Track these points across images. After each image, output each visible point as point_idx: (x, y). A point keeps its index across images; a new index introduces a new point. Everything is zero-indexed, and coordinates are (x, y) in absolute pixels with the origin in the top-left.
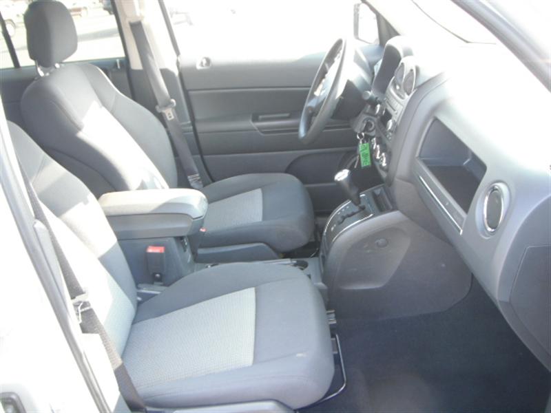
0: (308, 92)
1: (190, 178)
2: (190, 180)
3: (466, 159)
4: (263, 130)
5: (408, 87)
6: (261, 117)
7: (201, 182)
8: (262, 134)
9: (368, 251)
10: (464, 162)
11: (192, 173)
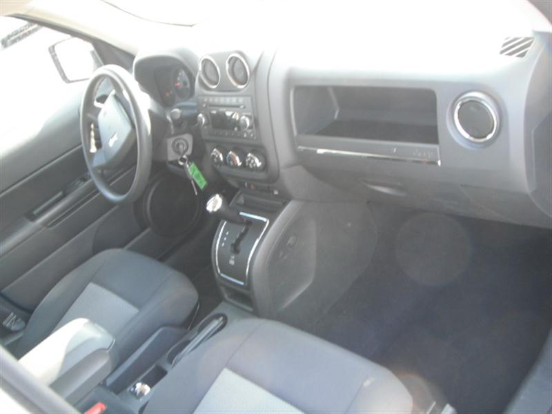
0: (81, 150)
1: (7, 323)
2: (8, 325)
3: (334, 112)
4: (50, 224)
5: (240, 76)
6: (35, 212)
7: (19, 320)
8: (51, 229)
9: (285, 258)
10: (334, 115)
11: (5, 316)
